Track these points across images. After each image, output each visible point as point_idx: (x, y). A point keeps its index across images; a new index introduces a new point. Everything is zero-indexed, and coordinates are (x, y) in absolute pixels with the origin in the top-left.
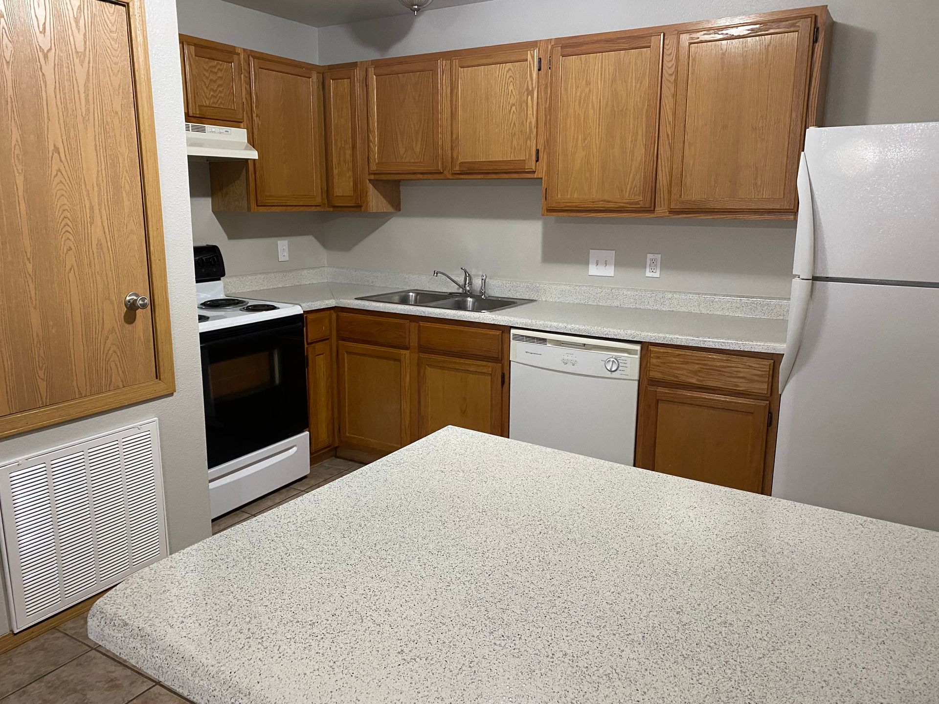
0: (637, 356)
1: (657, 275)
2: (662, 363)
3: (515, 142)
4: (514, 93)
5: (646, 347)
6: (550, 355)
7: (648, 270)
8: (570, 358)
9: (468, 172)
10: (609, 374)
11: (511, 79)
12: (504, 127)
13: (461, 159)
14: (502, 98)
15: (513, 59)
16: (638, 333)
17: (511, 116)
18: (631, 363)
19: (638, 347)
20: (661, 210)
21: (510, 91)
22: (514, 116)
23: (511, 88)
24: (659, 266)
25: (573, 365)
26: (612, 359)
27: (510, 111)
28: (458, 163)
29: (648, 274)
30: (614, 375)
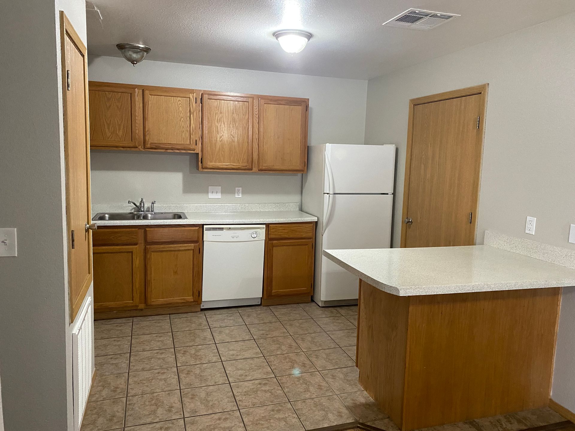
0: (264, 230)
1: (240, 196)
2: (275, 231)
3: (183, 135)
4: (182, 112)
5: (268, 225)
6: (225, 235)
7: (236, 194)
8: (235, 235)
9: (156, 148)
10: (253, 239)
11: (181, 105)
12: (177, 127)
13: (151, 141)
14: (176, 113)
15: (181, 96)
16: (265, 220)
17: (181, 123)
18: (262, 233)
19: (264, 226)
20: (255, 169)
21: (180, 111)
22: (183, 123)
23: (181, 109)
24: (241, 192)
25: (237, 238)
26: (254, 233)
27: (180, 121)
28: (149, 143)
29: (237, 196)
30: (255, 239)
